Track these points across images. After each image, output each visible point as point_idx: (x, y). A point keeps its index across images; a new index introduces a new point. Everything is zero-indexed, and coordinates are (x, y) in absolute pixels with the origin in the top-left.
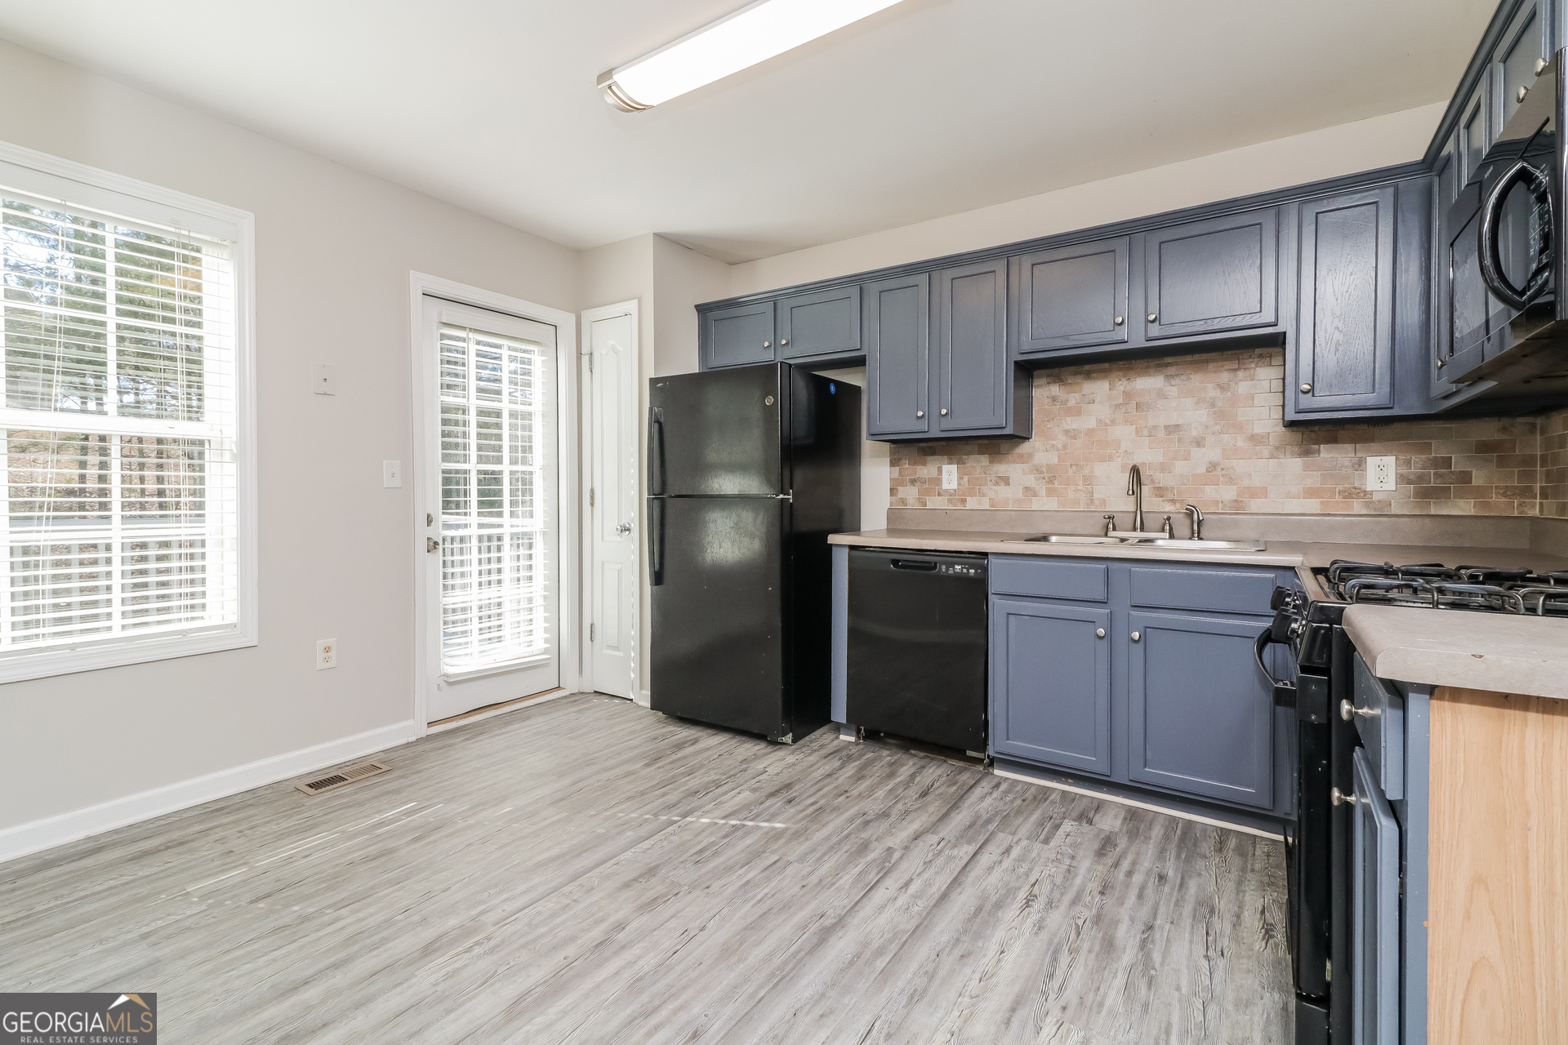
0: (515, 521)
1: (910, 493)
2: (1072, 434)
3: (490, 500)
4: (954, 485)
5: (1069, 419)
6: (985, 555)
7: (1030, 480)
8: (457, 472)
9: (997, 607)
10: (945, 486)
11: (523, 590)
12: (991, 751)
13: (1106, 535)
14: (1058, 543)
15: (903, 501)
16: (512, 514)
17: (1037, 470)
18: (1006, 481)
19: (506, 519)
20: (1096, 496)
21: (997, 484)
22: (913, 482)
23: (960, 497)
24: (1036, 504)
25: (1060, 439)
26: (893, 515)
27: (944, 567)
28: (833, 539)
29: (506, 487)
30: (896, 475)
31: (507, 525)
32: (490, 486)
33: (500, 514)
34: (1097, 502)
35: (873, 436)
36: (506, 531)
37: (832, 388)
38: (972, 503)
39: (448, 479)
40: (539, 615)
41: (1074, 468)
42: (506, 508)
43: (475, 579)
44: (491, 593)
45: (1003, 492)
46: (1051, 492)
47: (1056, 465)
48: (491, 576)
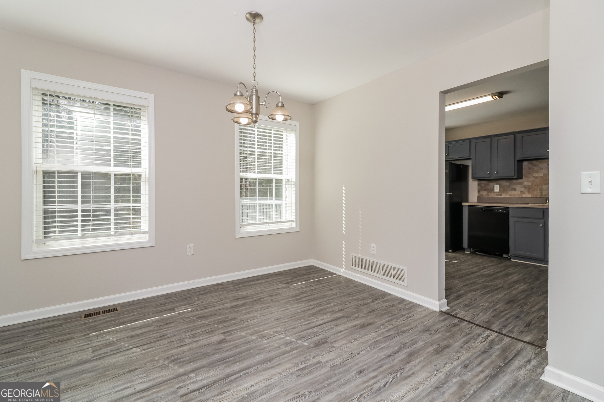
1: (484, 193)
2: (536, 177)
4: (498, 190)
5: (535, 174)
6: (509, 207)
7: (523, 189)
9: (512, 220)
10: (495, 191)
12: (511, 254)
13: (546, 204)
14: (531, 205)
15: (482, 195)
17: (525, 187)
18: (515, 190)
20: (543, 193)
21: (512, 190)
22: (485, 190)
23: (500, 193)
24: (524, 196)
25: (532, 179)
26: (478, 198)
27: (496, 210)
28: (463, 204)
30: (480, 188)
34: (543, 195)
35: (474, 178)
37: (461, 167)
38: (504, 195)
41: (536, 186)
45: (514, 193)
46: (529, 193)
47: (531, 185)
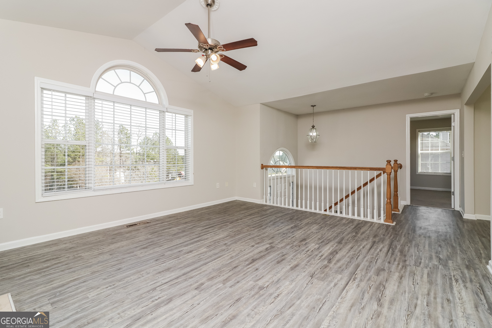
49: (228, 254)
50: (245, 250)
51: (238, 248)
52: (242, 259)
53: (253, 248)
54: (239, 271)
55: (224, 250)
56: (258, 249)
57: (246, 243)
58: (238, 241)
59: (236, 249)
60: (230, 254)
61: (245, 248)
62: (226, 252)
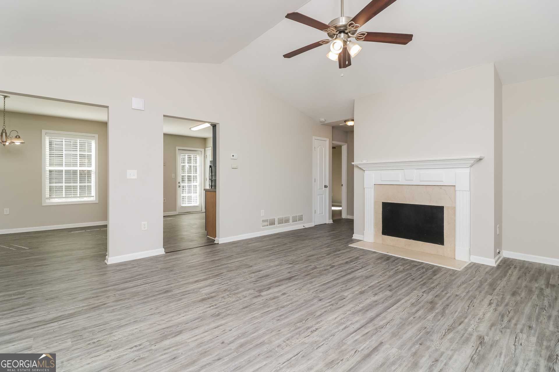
0: (194, 183)
3: (189, 180)
8: (184, 175)
11: (195, 195)
16: (193, 182)
19: (192, 183)
29: (192, 178)
31: (192, 184)
32: (189, 177)
33: (191, 182)
36: (192, 185)
39: (183, 176)
40: (198, 198)
42: (192, 181)
43: (187, 192)
44: (189, 195)
48: (189, 192)
49: (315, 286)
50: (296, 289)
51: (304, 292)
52: (301, 281)
53: (284, 292)
54: (304, 272)
55: (320, 292)
56: (279, 290)
57: (292, 299)
58: (302, 303)
59: (307, 291)
60: (314, 287)
61: (294, 292)
62: (317, 289)
